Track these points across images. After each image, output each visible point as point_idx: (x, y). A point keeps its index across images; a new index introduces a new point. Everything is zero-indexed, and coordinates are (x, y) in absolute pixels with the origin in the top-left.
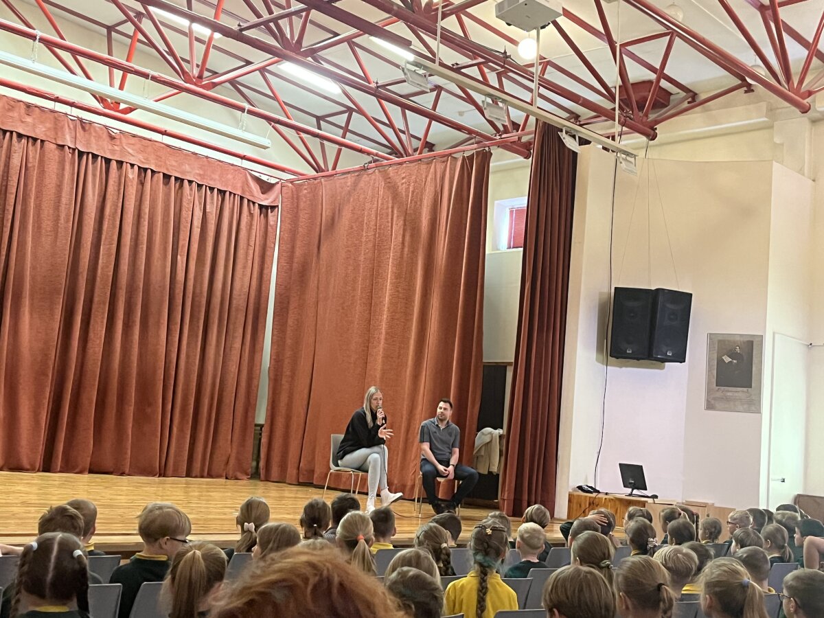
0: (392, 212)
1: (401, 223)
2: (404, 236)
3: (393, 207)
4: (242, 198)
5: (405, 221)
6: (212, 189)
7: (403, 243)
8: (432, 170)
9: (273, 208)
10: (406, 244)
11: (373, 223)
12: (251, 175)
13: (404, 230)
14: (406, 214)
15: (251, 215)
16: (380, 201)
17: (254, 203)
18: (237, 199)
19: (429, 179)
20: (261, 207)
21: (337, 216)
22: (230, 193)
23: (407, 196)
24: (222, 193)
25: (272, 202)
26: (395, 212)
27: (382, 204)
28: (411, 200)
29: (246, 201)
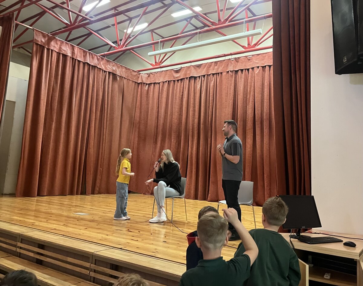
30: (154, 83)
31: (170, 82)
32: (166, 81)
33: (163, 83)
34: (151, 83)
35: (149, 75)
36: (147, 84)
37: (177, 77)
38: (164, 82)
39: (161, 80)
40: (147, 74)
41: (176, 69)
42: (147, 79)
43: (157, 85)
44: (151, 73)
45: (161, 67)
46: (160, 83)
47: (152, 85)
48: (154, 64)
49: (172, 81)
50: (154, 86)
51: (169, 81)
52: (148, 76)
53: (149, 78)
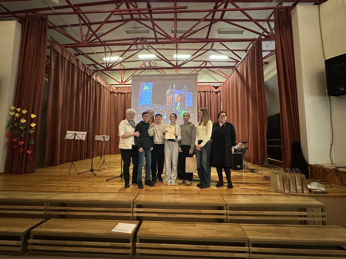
3: (238, 78)
4: (210, 92)
6: (202, 91)
9: (219, 92)
15: (213, 94)
17: (214, 92)
18: (209, 92)
19: (245, 64)
20: (216, 92)
22: (207, 91)
24: (205, 92)
25: (218, 90)
28: (242, 73)
29: (211, 92)
30: (121, 93)
32: (129, 93)
35: (117, 88)
36: (116, 93)
38: (128, 93)
39: (126, 91)
40: (116, 87)
42: (116, 90)
43: (123, 94)
44: (119, 87)
45: (125, 85)
46: (125, 93)
47: (120, 94)
48: (121, 82)
50: (121, 94)
53: (117, 90)
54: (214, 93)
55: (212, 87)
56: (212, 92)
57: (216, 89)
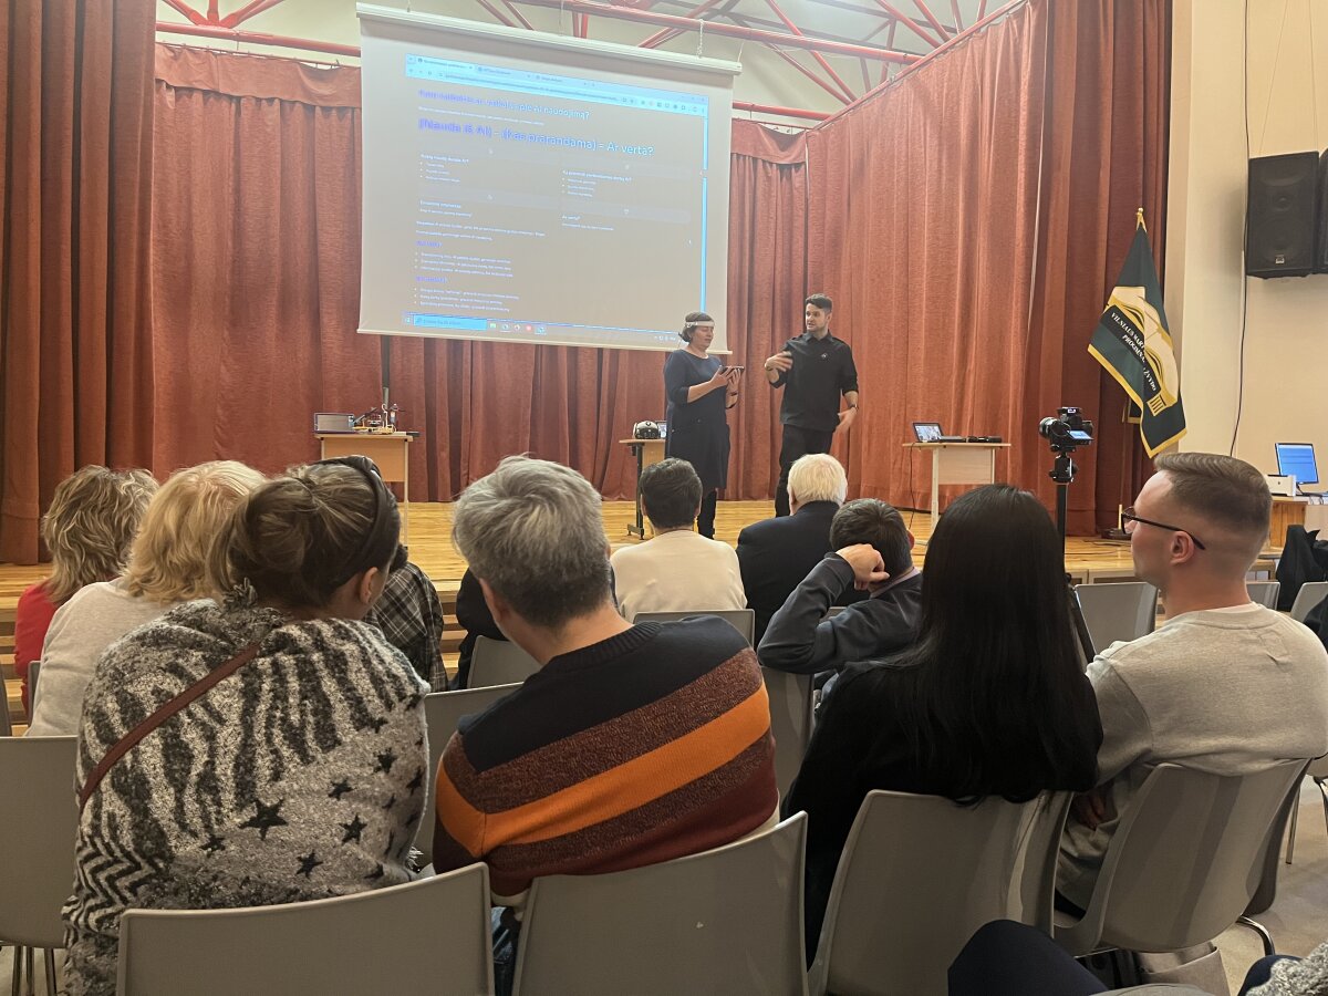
0: (925, 130)
1: (936, 142)
2: (940, 161)
3: (925, 124)
4: (755, 160)
5: (940, 138)
7: (940, 171)
8: (969, 54)
9: (798, 166)
10: (944, 172)
11: (903, 154)
12: (765, 130)
13: (940, 152)
14: (941, 128)
15: (769, 179)
16: (910, 122)
17: (771, 164)
18: (749, 162)
19: (965, 69)
20: (781, 167)
21: (866, 159)
22: (738, 155)
23: (940, 103)
25: (794, 159)
26: (928, 129)
27: (913, 124)
28: (946, 107)
29: (760, 163)
30: (211, 95)
31: (287, 106)
32: (271, 100)
33: (253, 101)
34: (191, 90)
35: (176, 53)
36: (168, 87)
37: (322, 97)
38: (259, 100)
39: (247, 89)
40: (168, 45)
41: (314, 65)
43: (225, 103)
44: (189, 49)
45: (238, 38)
46: (239, 99)
47: (197, 97)
48: (205, 16)
49: (297, 105)
50: (207, 102)
51: (281, 101)
52: (172, 54)
53: (176, 65)
54: (774, 172)
55: (761, 131)
56: (764, 161)
57: (783, 150)
